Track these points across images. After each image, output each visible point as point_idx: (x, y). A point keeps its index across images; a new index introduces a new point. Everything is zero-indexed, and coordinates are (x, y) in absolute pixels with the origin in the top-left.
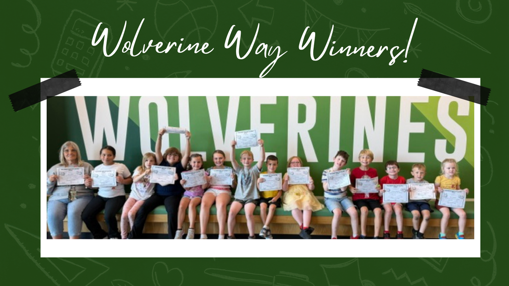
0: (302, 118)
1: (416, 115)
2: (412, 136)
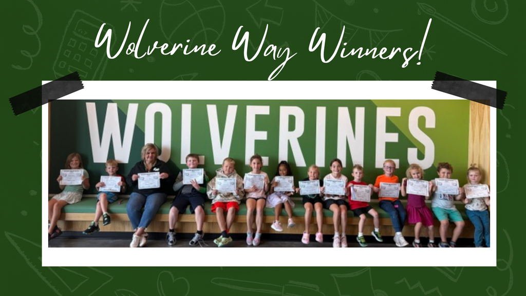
0: (292, 127)
2: (388, 144)
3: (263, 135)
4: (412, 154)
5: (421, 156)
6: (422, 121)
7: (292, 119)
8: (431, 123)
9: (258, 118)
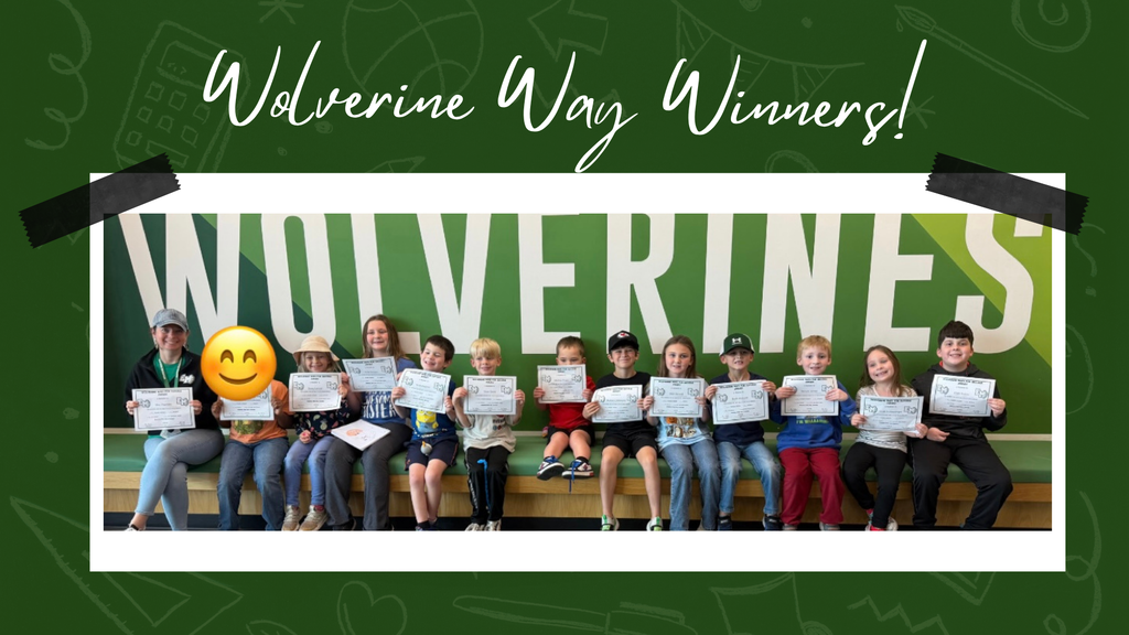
0: (640, 250)
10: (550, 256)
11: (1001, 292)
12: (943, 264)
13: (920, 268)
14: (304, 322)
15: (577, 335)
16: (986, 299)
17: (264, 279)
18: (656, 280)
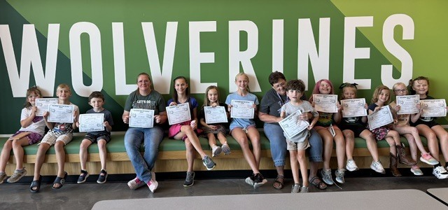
0: (243, 46)
1: (361, 41)
2: (358, 62)
3: (210, 58)
4: (386, 71)
5: (397, 74)
6: (398, 31)
7: (243, 36)
8: (408, 34)
9: (204, 36)
10: (204, 49)
11: (400, 63)
12: (374, 52)
13: (365, 53)
14: (87, 81)
15: (215, 84)
16: (393, 67)
17: (69, 61)
18: (251, 59)
